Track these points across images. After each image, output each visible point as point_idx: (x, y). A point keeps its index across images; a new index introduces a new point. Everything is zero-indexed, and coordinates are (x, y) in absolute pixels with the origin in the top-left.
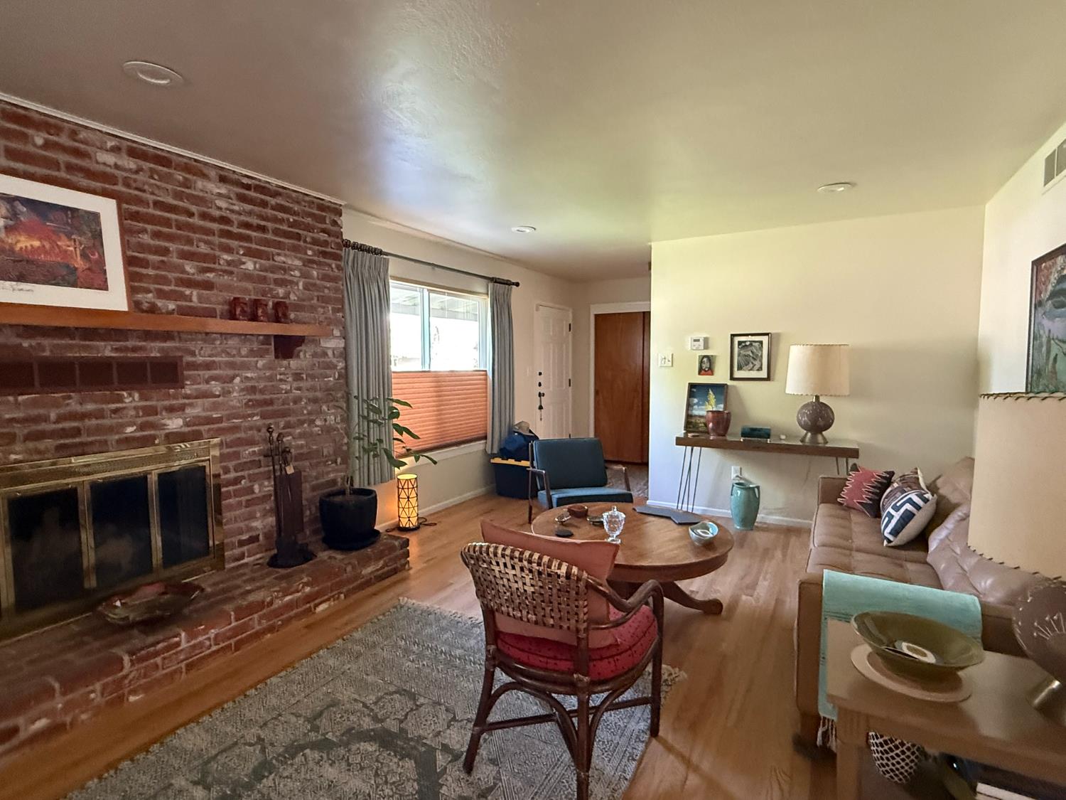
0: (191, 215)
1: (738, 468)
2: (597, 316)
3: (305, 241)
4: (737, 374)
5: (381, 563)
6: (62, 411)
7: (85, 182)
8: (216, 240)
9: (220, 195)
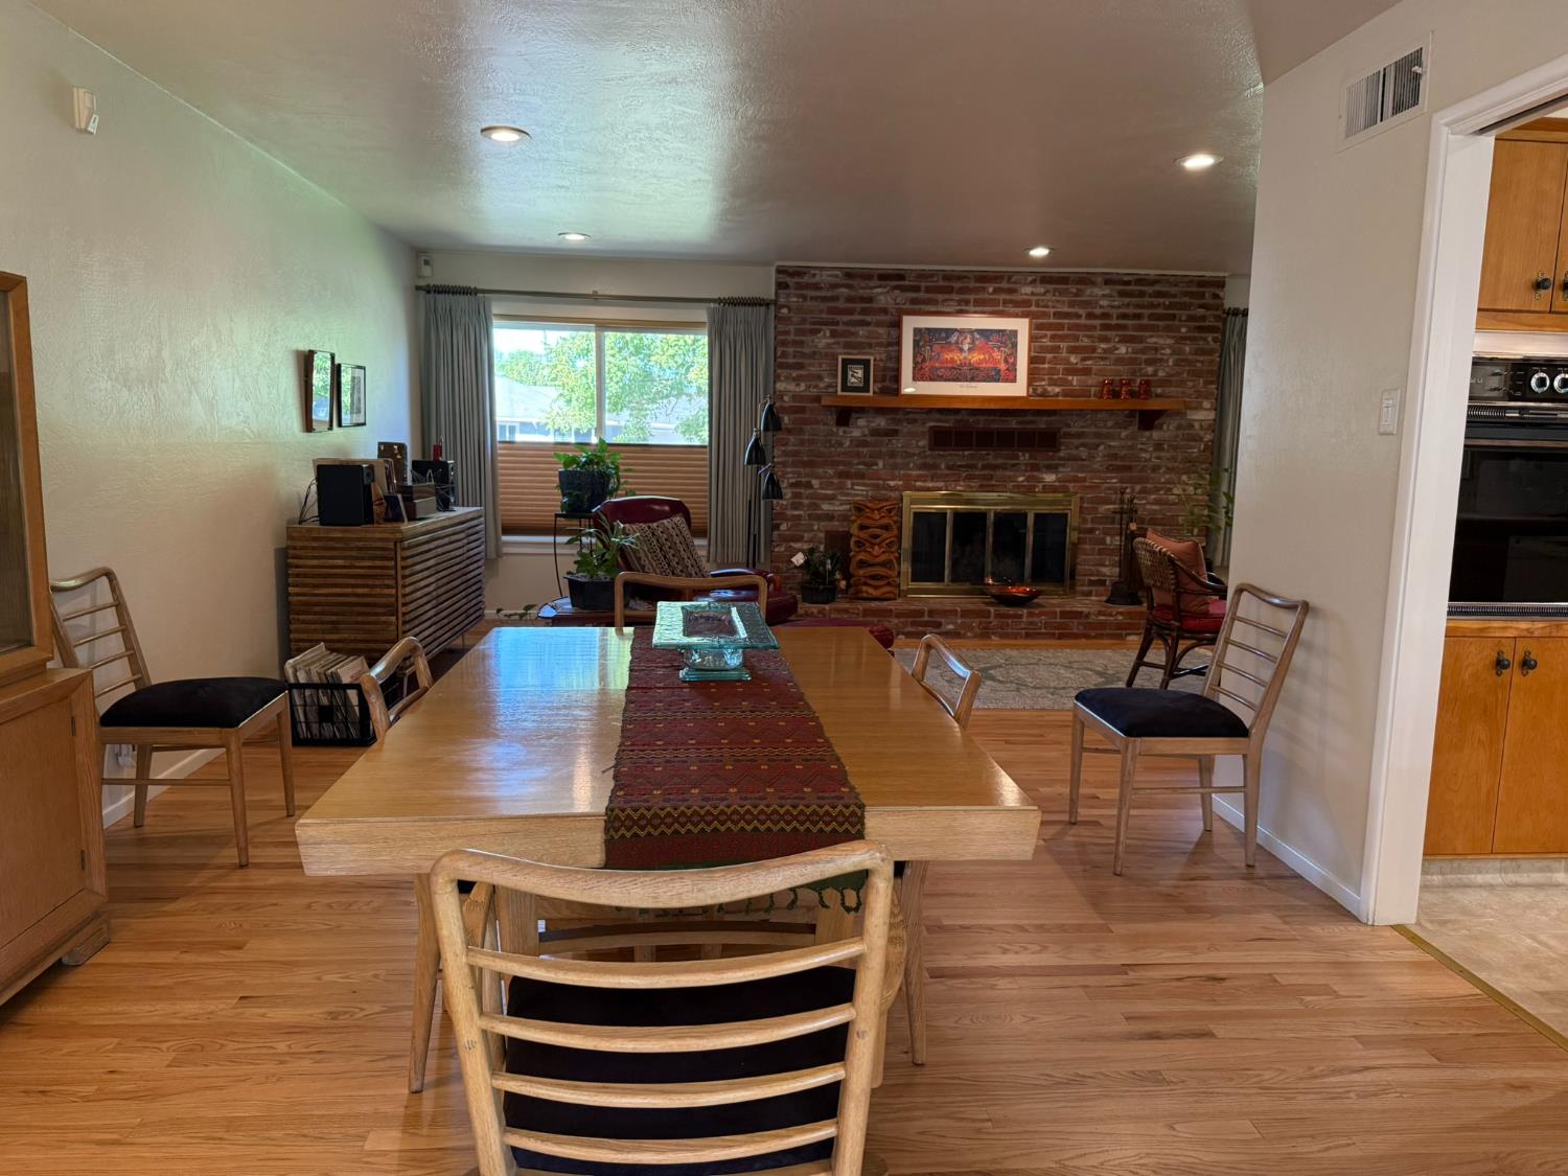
0: (1078, 316)
3: (1180, 320)
7: (1012, 310)
8: (1098, 333)
9: (1103, 295)
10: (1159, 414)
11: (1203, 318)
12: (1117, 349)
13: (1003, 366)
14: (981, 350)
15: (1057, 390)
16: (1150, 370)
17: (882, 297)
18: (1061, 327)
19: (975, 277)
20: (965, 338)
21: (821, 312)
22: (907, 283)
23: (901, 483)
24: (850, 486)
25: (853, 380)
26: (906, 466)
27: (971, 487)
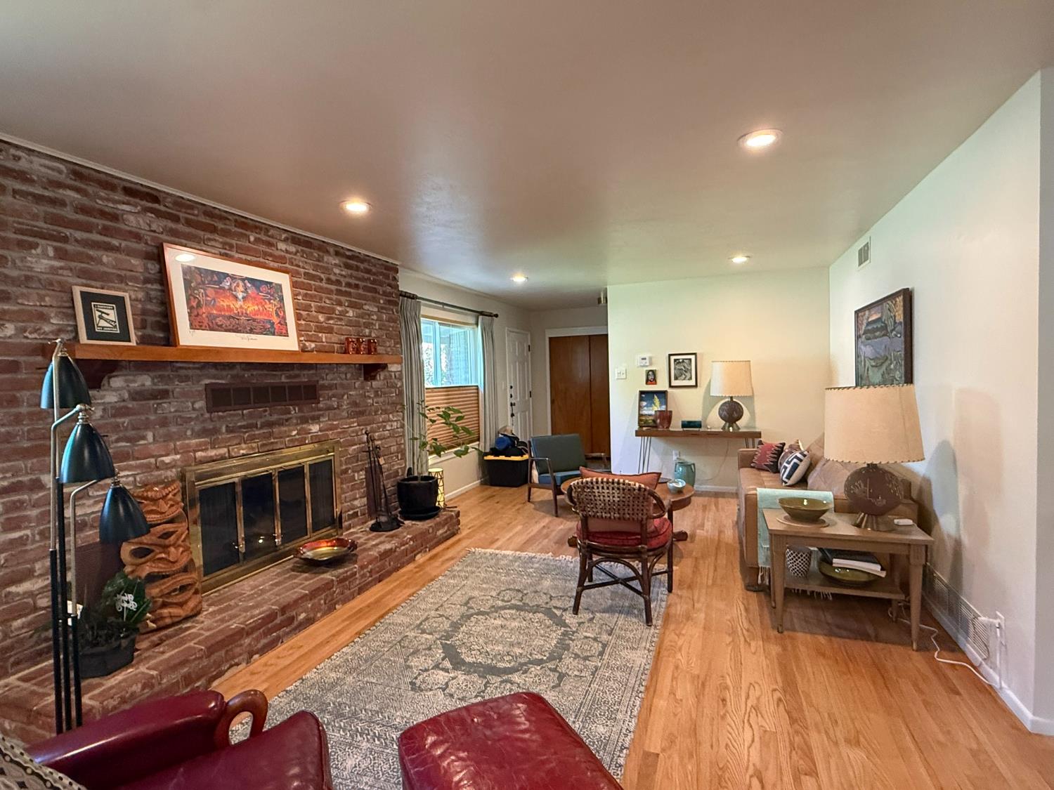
0: (321, 280)
1: (677, 452)
2: (551, 339)
3: (379, 293)
4: (674, 383)
5: (446, 528)
6: (263, 420)
7: (272, 264)
8: (334, 297)
9: (335, 264)
10: (375, 367)
11: (390, 294)
12: (347, 312)
13: (275, 320)
14: (255, 300)
16: (367, 331)
19: (236, 221)
20: (238, 286)
22: (162, 208)
23: (178, 456)
25: (103, 323)
26: (182, 436)
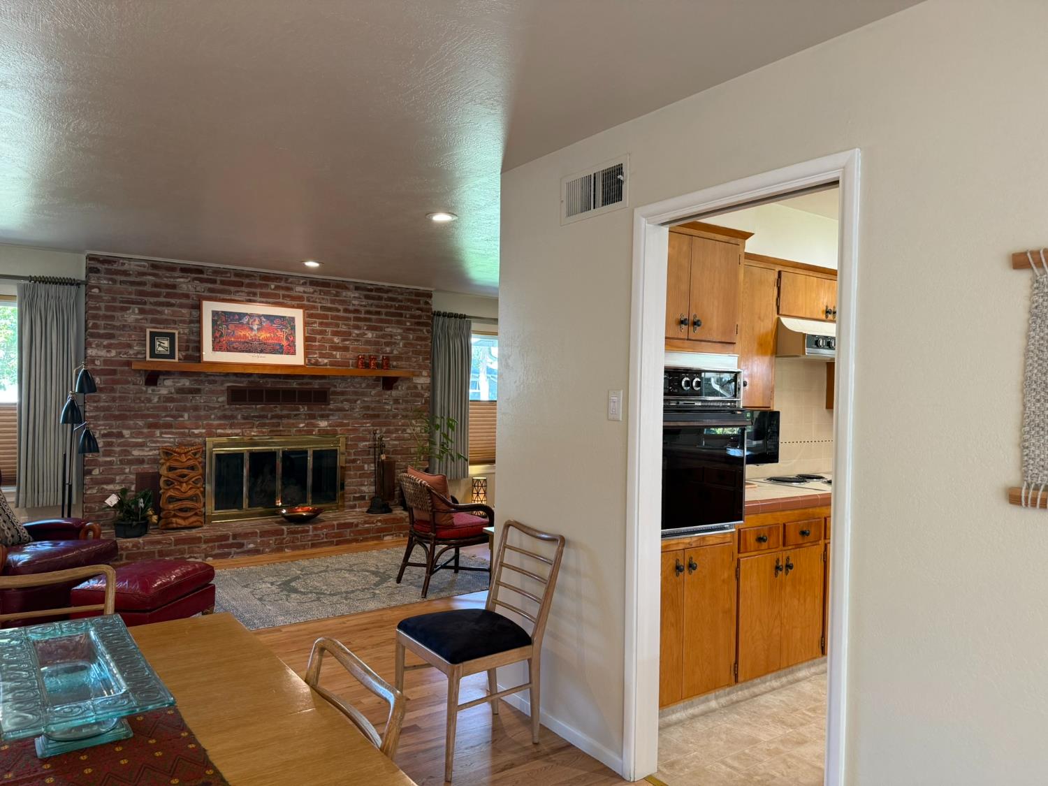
0: (338, 310)
3: (406, 317)
6: (273, 413)
7: (289, 302)
8: (352, 323)
9: (354, 297)
10: (395, 379)
11: (420, 317)
12: (366, 334)
13: (285, 343)
14: (269, 330)
15: (326, 361)
16: (388, 349)
17: (184, 286)
18: (326, 317)
19: (260, 276)
20: (255, 321)
21: (130, 293)
22: (205, 276)
23: (204, 431)
24: (158, 435)
25: (160, 349)
26: (208, 417)
27: (263, 433)
